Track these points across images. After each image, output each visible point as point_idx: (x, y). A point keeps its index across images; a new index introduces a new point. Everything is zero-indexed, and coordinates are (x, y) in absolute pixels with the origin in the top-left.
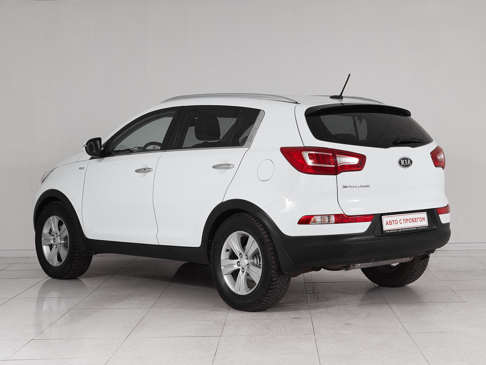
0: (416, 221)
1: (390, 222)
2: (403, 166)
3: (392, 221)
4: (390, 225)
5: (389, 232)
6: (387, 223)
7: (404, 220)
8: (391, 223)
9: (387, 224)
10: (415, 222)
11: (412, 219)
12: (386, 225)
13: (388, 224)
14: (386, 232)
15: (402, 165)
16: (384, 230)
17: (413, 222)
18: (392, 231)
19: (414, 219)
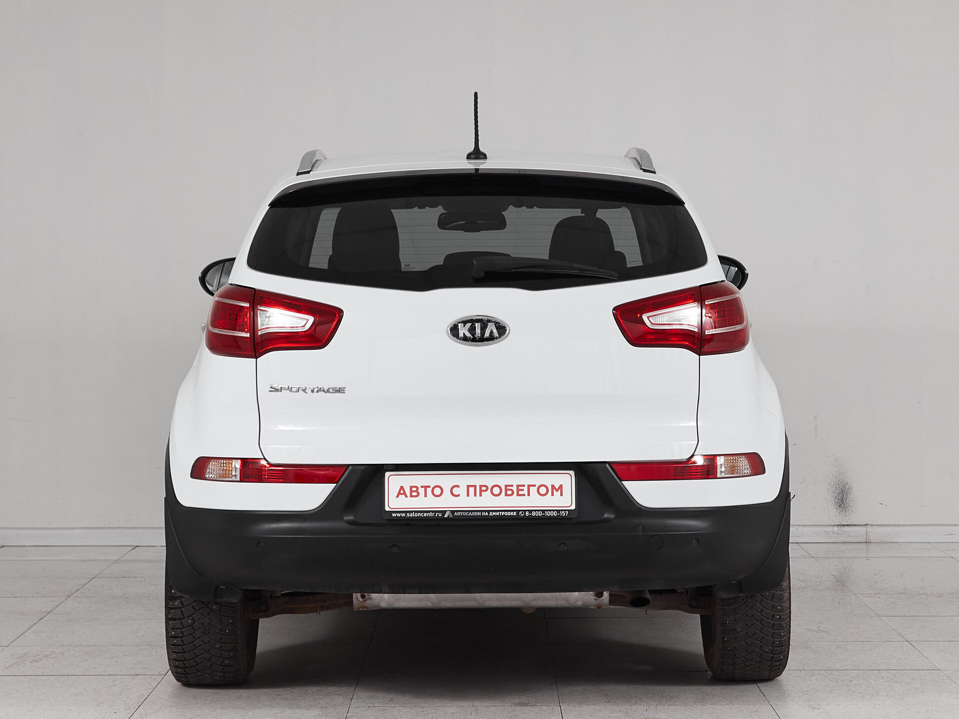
0: (520, 493)
1: (414, 489)
2: (465, 339)
3: (422, 487)
4: (411, 496)
5: (403, 515)
6: (402, 492)
7: (468, 487)
8: (417, 491)
9: (399, 494)
10: (518, 495)
11: (506, 486)
12: (397, 497)
13: (405, 494)
14: (394, 515)
15: (461, 335)
16: (387, 509)
17: (506, 495)
18: (416, 515)
19: (514, 489)
